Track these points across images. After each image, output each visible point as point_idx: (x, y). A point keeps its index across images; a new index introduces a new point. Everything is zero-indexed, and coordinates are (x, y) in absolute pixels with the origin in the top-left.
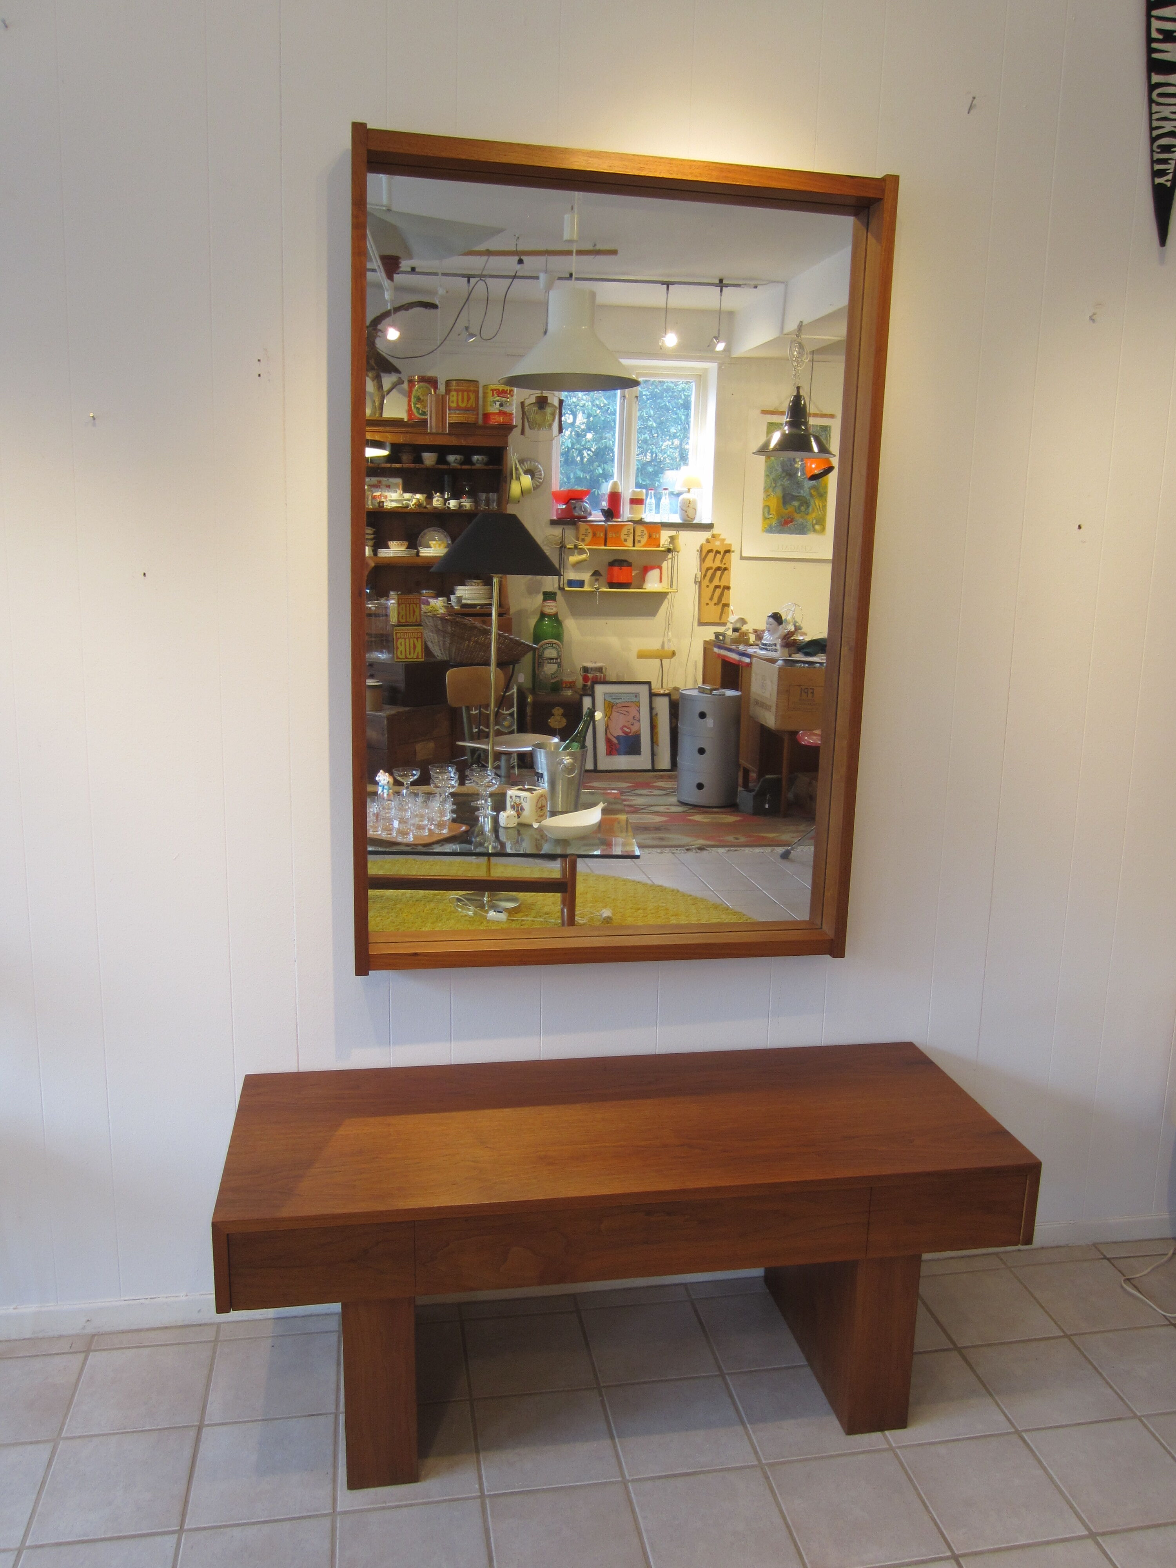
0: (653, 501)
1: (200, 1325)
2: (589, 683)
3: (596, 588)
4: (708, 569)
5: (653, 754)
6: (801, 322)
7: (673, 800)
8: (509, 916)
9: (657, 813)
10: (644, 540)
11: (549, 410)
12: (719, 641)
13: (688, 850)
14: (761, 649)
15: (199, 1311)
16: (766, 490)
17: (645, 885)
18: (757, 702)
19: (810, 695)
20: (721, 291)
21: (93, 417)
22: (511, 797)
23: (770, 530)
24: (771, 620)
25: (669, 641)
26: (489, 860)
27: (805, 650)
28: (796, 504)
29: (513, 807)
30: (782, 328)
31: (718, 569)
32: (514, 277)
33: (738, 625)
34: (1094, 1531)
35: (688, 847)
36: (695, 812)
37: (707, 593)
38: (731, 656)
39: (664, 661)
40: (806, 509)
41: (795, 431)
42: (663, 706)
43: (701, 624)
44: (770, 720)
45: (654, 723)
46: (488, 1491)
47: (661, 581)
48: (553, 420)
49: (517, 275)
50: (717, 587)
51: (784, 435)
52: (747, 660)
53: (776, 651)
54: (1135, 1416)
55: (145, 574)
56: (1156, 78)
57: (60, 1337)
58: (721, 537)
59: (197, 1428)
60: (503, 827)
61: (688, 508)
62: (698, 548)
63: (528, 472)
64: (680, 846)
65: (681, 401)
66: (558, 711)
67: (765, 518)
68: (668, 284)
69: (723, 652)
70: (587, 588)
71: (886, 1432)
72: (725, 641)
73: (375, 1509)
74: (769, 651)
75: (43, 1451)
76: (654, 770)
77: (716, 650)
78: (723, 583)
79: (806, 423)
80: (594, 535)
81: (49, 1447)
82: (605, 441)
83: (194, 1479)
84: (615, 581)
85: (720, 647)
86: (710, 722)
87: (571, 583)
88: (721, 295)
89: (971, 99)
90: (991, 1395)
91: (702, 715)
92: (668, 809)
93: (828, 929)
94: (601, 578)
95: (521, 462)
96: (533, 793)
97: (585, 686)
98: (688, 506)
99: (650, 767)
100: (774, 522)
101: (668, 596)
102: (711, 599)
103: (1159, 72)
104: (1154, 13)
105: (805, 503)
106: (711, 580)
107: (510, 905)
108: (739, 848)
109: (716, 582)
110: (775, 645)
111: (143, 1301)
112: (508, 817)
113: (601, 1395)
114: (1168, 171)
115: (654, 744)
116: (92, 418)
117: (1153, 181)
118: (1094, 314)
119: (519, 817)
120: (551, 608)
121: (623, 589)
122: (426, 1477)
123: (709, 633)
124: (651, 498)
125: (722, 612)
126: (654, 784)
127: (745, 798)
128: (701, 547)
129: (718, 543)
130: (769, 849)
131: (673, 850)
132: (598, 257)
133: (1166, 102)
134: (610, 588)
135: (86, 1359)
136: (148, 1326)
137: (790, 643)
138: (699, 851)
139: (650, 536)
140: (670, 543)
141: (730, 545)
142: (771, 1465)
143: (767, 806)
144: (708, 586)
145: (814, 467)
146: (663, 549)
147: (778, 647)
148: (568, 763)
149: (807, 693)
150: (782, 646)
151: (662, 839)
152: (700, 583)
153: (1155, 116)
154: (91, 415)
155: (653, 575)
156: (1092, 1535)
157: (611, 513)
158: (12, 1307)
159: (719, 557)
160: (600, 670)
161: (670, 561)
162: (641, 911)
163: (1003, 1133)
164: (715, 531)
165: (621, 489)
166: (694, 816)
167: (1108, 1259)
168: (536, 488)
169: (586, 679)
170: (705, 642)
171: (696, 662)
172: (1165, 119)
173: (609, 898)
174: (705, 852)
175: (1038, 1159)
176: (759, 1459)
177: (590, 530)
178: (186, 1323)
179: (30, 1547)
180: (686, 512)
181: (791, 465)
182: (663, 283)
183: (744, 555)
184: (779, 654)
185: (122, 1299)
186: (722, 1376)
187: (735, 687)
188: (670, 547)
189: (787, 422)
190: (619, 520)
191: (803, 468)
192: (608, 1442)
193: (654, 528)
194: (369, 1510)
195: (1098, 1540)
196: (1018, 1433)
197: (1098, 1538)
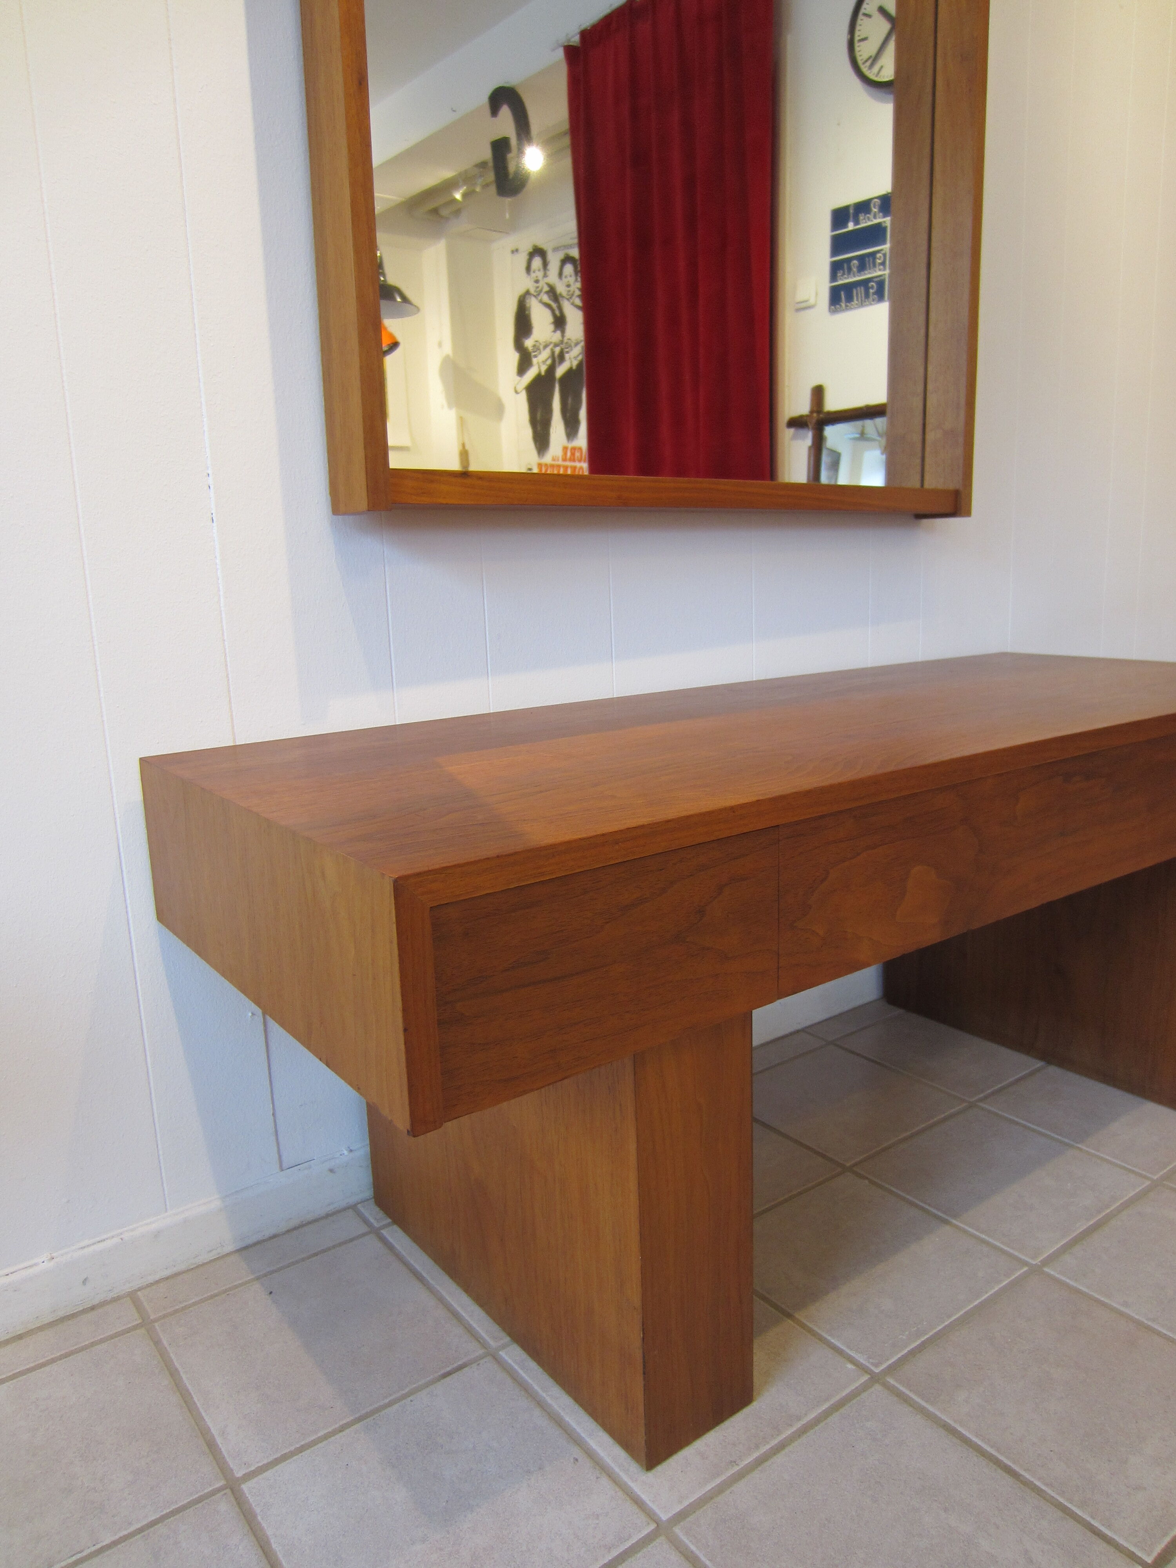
1: (93, 1308)
15: (85, 1282)
46: (873, 1365)
59: (228, 1492)
73: (727, 1484)
178: (61, 1314)
186: (973, 1105)
192: (948, 1229)
194: (720, 1490)
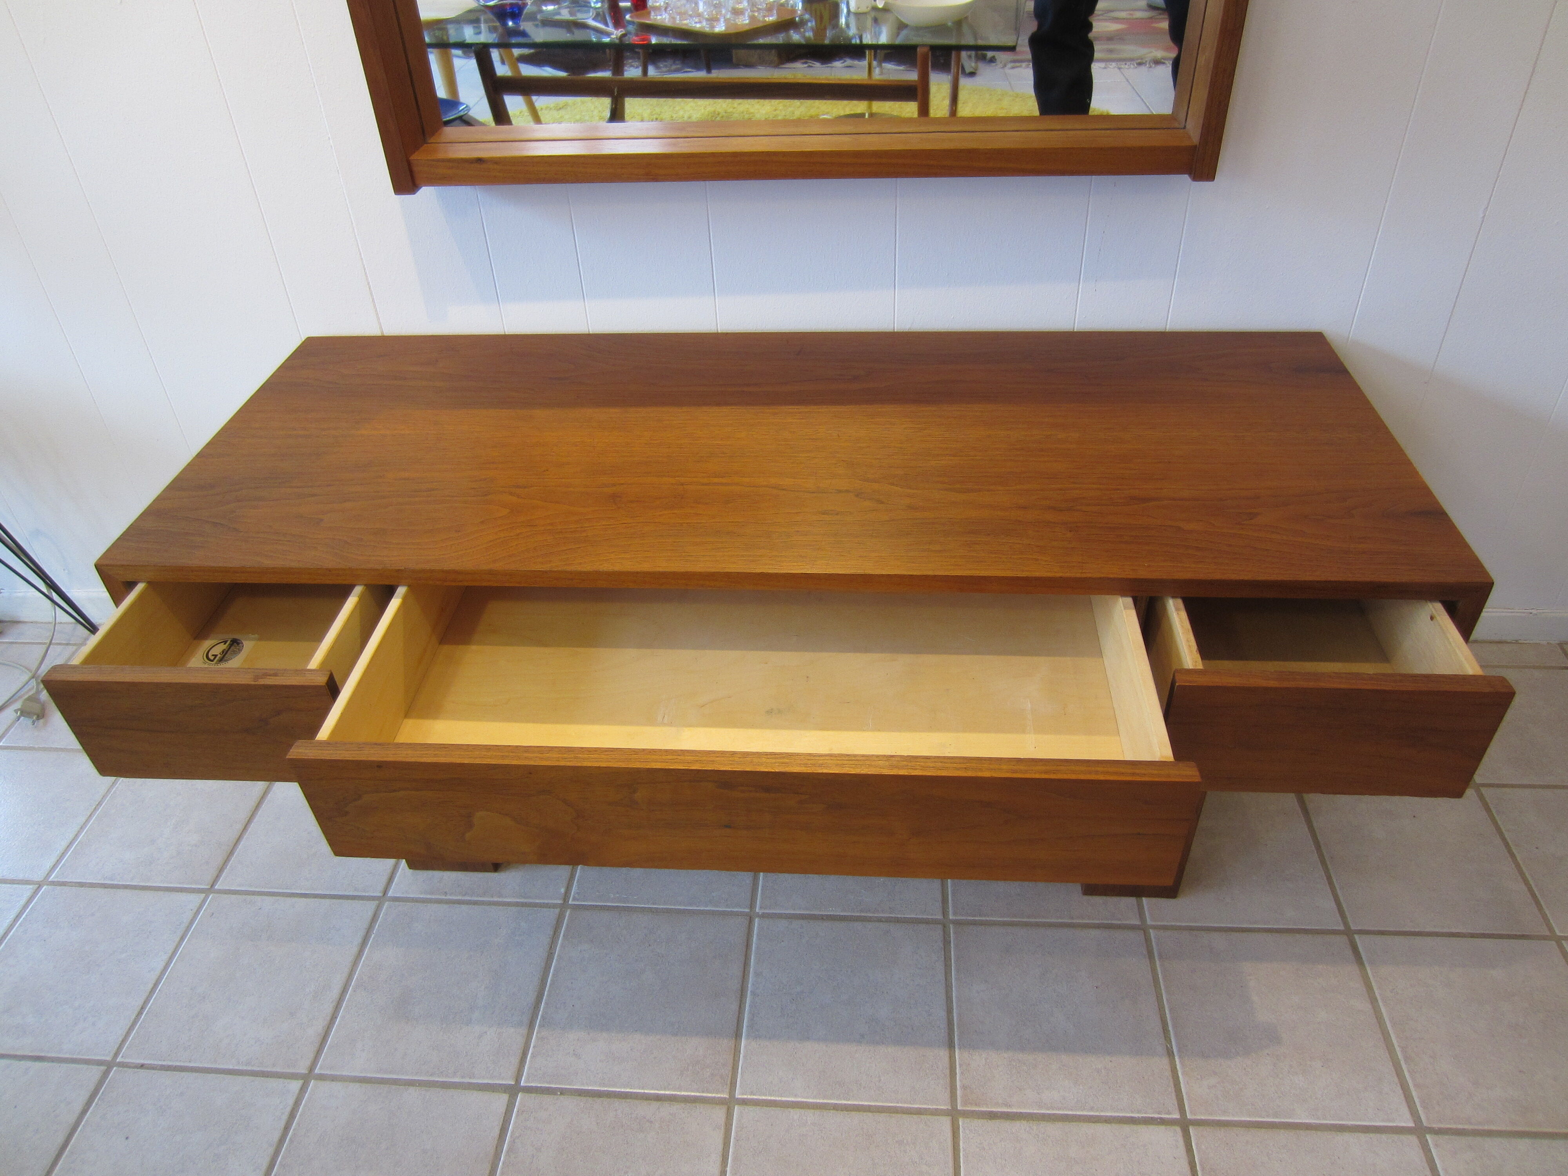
9: (1116, 20)
34: (1425, 1124)
36: (1161, 19)
46: (574, 899)
54: (1552, 937)
64: (1132, 60)
93: (1193, 131)
131: (1120, 65)
142: (957, 922)
151: (1111, 51)
156: (1419, 1131)
163: (1435, 514)
175: (1490, 578)
179: (53, 883)
195: (1427, 1140)
196: (1348, 933)
197: (1428, 1137)
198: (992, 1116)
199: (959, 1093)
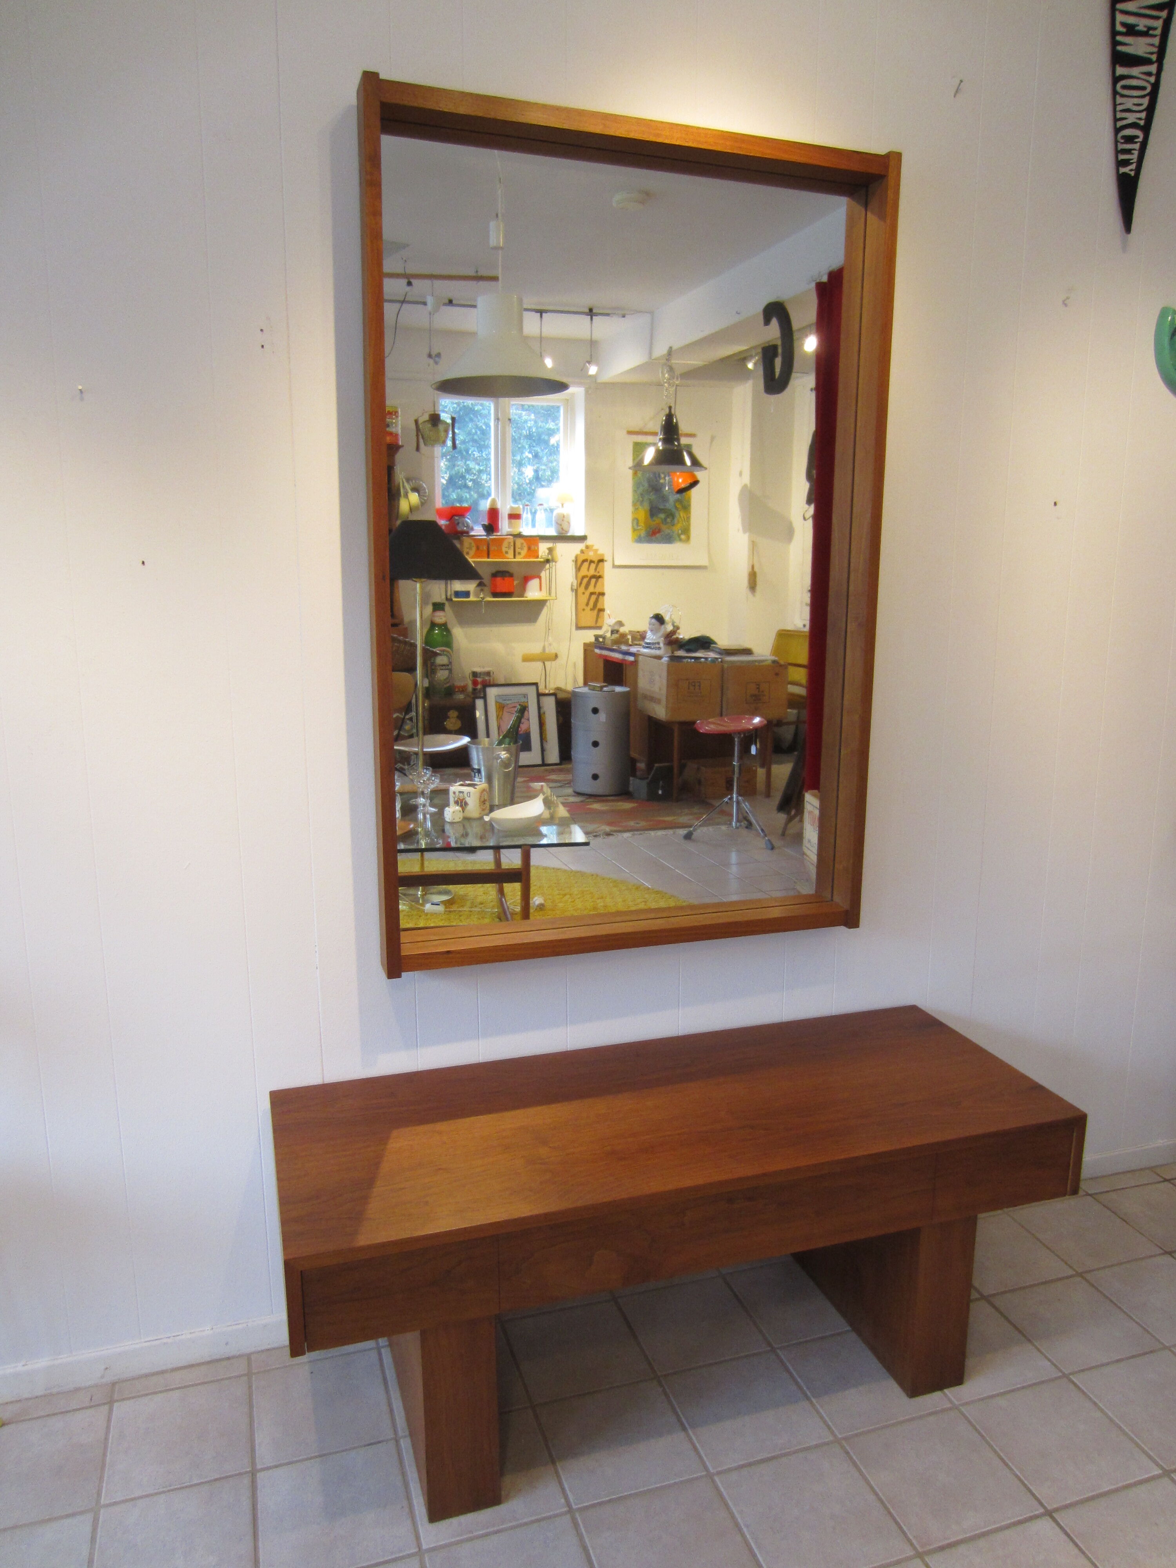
0: (529, 516)
1: (229, 1358)
2: (479, 687)
3: (481, 598)
4: (583, 577)
5: (543, 750)
6: (671, 348)
7: (570, 791)
8: (446, 908)
10: (524, 552)
11: (441, 427)
12: (599, 643)
13: (595, 836)
14: (645, 647)
15: (227, 1344)
16: (634, 504)
17: (565, 871)
18: (645, 697)
19: (697, 687)
20: (592, 319)
21: (80, 390)
22: (454, 793)
23: (639, 540)
24: (654, 621)
25: (550, 645)
26: (422, 856)
27: (687, 647)
28: (662, 516)
29: (457, 803)
30: (650, 353)
31: (593, 577)
32: (403, 302)
33: (616, 628)
34: (1167, 1469)
35: (595, 834)
36: (593, 802)
37: (583, 599)
38: (613, 656)
39: (547, 663)
40: (671, 521)
41: (668, 446)
42: (550, 705)
43: (579, 628)
44: (660, 712)
45: (542, 721)
47: (541, 589)
48: (447, 437)
49: (406, 300)
50: (592, 594)
51: (658, 451)
52: (632, 659)
53: (659, 648)
54: (1165, 1348)
55: (143, 563)
56: (1120, 71)
57: (77, 1390)
58: (595, 548)
59: (251, 1475)
60: (449, 822)
61: (562, 522)
62: (573, 558)
63: (415, 489)
65: (524, 432)
66: (453, 714)
67: (634, 530)
68: (541, 312)
69: (605, 653)
70: (472, 598)
71: (945, 1390)
72: (605, 643)
73: (462, 1541)
74: (653, 649)
75: (83, 1525)
76: (544, 764)
77: (597, 651)
78: (597, 590)
79: (678, 440)
80: (478, 548)
81: (89, 1517)
82: (458, 468)
83: (260, 1534)
84: (498, 590)
85: (601, 648)
86: (602, 716)
87: (457, 594)
88: (591, 323)
89: (958, 82)
90: (1029, 1341)
91: (595, 711)
92: (565, 799)
93: (841, 900)
94: (486, 589)
95: (408, 480)
96: (476, 788)
97: (474, 690)
98: (563, 520)
99: (540, 762)
100: (643, 533)
101: (547, 604)
102: (587, 604)
103: (1123, 65)
104: (1120, 6)
105: (671, 515)
106: (587, 587)
107: (445, 898)
108: (642, 832)
109: (591, 589)
110: (658, 643)
111: (165, 1341)
112: (454, 812)
113: (661, 1385)
114: (1131, 161)
115: (543, 741)
116: (79, 392)
117: (1118, 170)
118: (1068, 298)
119: (463, 812)
120: (440, 617)
121: (507, 597)
122: (508, 1497)
123: (589, 636)
124: (527, 513)
125: (598, 616)
126: (548, 777)
127: (637, 785)
128: (576, 557)
129: (591, 553)
130: (671, 832)
132: (481, 283)
133: (1131, 95)
134: (494, 597)
135: (111, 1410)
136: (170, 1366)
137: (672, 641)
138: (606, 837)
139: (529, 549)
140: (548, 554)
141: (603, 555)
142: (845, 1439)
143: (660, 792)
144: (584, 593)
145: (681, 481)
146: (542, 560)
147: (662, 645)
148: (506, 758)
149: (694, 686)
150: (665, 644)
152: (576, 591)
153: (1119, 108)
154: (80, 387)
155: (533, 584)
156: (1166, 1474)
157: (491, 527)
158: (21, 1364)
159: (593, 566)
160: (488, 674)
161: (548, 571)
162: (568, 896)
163: (1037, 1089)
164: (589, 542)
165: (499, 505)
166: (591, 804)
167: (1091, 1195)
168: (423, 504)
169: (475, 683)
170: (585, 644)
171: (575, 664)
172: (1128, 110)
173: (535, 885)
174: (611, 837)
175: (1082, 1112)
176: (833, 1433)
177: (473, 544)
178: (214, 1358)
180: (561, 525)
181: (657, 481)
182: (537, 311)
183: (617, 563)
184: (663, 651)
185: (143, 1340)
186: (773, 1350)
187: (620, 683)
188: (548, 558)
189: (660, 439)
190: (498, 534)
191: (670, 484)
192: (682, 1435)
193: (533, 541)
194: (456, 1543)
195: (1173, 1477)
196: (1065, 1376)
197: (1172, 1475)
198: (942, 1548)
199: (914, 1541)
